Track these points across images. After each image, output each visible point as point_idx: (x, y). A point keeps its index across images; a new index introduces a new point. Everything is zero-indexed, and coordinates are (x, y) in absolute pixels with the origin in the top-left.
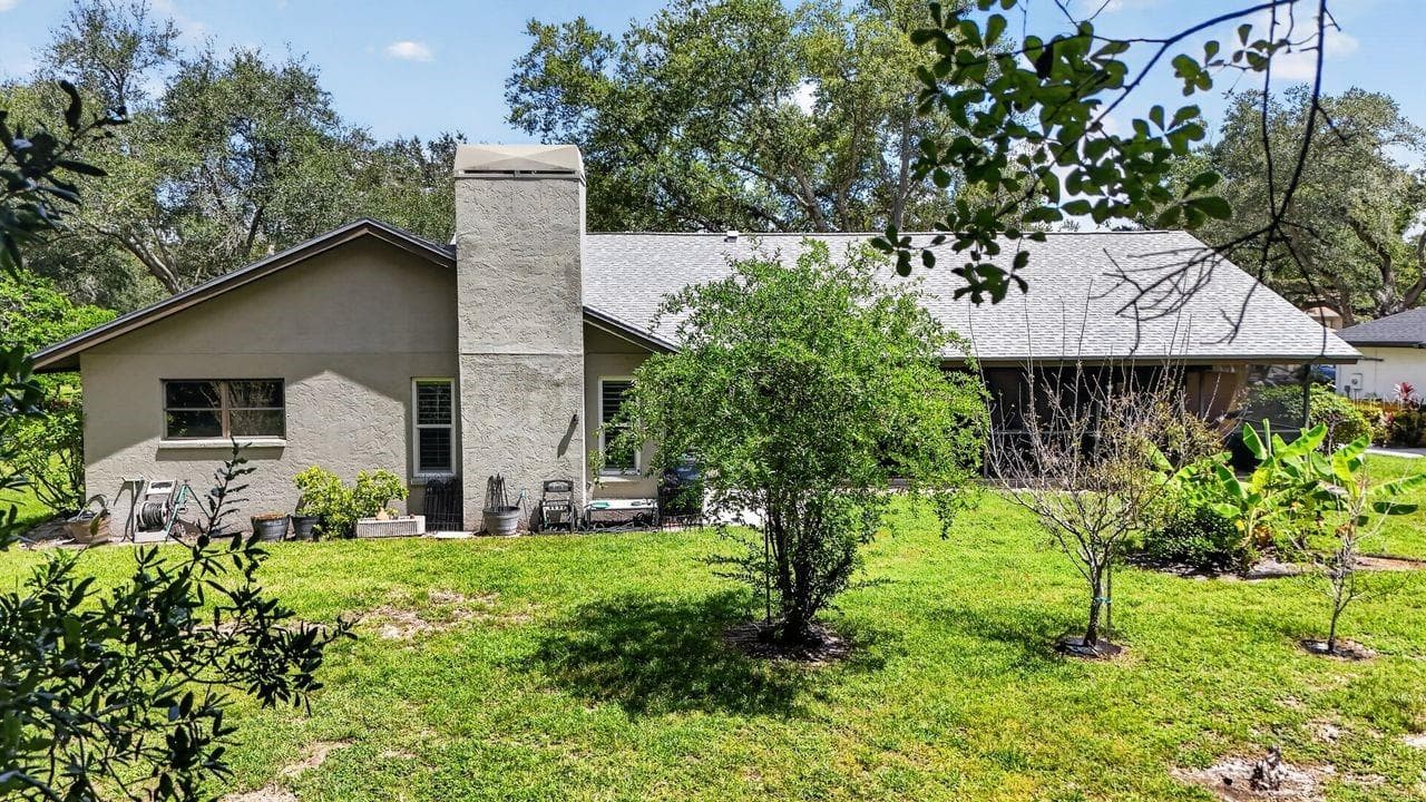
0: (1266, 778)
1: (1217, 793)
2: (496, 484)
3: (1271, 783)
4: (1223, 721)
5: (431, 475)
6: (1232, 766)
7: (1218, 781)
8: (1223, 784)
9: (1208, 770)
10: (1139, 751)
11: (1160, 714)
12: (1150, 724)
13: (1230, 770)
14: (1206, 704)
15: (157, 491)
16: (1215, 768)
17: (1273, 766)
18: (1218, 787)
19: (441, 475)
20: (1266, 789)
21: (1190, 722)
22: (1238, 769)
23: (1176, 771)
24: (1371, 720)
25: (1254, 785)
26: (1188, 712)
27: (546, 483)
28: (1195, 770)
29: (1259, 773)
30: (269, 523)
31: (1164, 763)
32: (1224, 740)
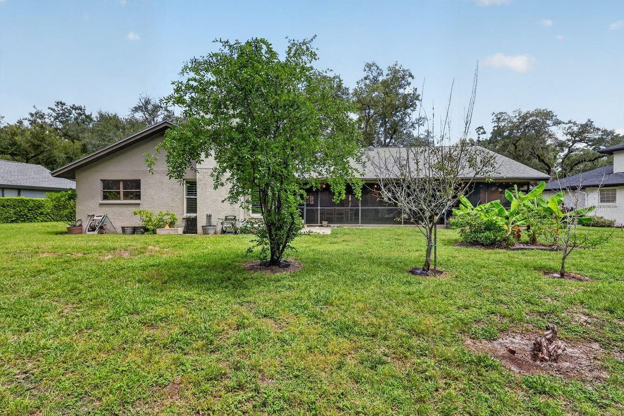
0: (545, 351)
1: (504, 362)
2: (209, 217)
3: (550, 356)
4: (503, 309)
5: (189, 215)
6: (513, 340)
7: (503, 351)
8: (507, 354)
9: (495, 342)
10: (441, 326)
11: (460, 303)
12: (453, 309)
13: (512, 342)
14: (491, 299)
15: (97, 218)
16: (500, 340)
17: (550, 341)
18: (503, 357)
19: (193, 215)
20: (546, 360)
21: (481, 308)
22: (520, 343)
23: (469, 342)
24: (612, 312)
25: (535, 357)
26: (479, 302)
27: (226, 217)
28: (484, 341)
29: (538, 347)
30: (126, 228)
31: (460, 335)
32: (506, 320)
